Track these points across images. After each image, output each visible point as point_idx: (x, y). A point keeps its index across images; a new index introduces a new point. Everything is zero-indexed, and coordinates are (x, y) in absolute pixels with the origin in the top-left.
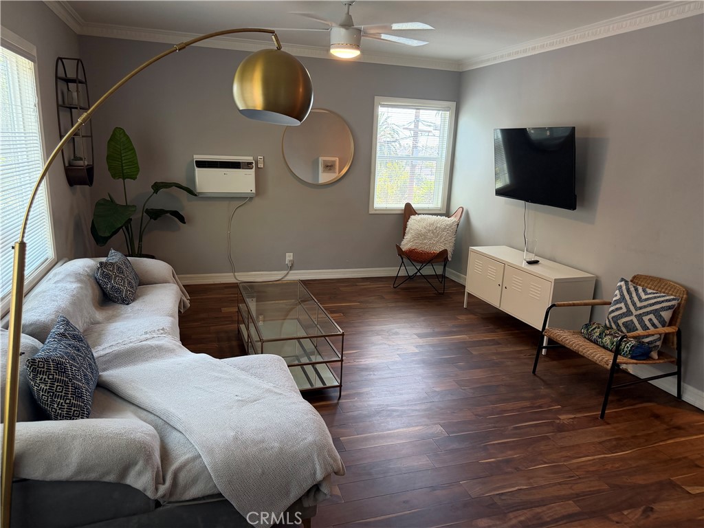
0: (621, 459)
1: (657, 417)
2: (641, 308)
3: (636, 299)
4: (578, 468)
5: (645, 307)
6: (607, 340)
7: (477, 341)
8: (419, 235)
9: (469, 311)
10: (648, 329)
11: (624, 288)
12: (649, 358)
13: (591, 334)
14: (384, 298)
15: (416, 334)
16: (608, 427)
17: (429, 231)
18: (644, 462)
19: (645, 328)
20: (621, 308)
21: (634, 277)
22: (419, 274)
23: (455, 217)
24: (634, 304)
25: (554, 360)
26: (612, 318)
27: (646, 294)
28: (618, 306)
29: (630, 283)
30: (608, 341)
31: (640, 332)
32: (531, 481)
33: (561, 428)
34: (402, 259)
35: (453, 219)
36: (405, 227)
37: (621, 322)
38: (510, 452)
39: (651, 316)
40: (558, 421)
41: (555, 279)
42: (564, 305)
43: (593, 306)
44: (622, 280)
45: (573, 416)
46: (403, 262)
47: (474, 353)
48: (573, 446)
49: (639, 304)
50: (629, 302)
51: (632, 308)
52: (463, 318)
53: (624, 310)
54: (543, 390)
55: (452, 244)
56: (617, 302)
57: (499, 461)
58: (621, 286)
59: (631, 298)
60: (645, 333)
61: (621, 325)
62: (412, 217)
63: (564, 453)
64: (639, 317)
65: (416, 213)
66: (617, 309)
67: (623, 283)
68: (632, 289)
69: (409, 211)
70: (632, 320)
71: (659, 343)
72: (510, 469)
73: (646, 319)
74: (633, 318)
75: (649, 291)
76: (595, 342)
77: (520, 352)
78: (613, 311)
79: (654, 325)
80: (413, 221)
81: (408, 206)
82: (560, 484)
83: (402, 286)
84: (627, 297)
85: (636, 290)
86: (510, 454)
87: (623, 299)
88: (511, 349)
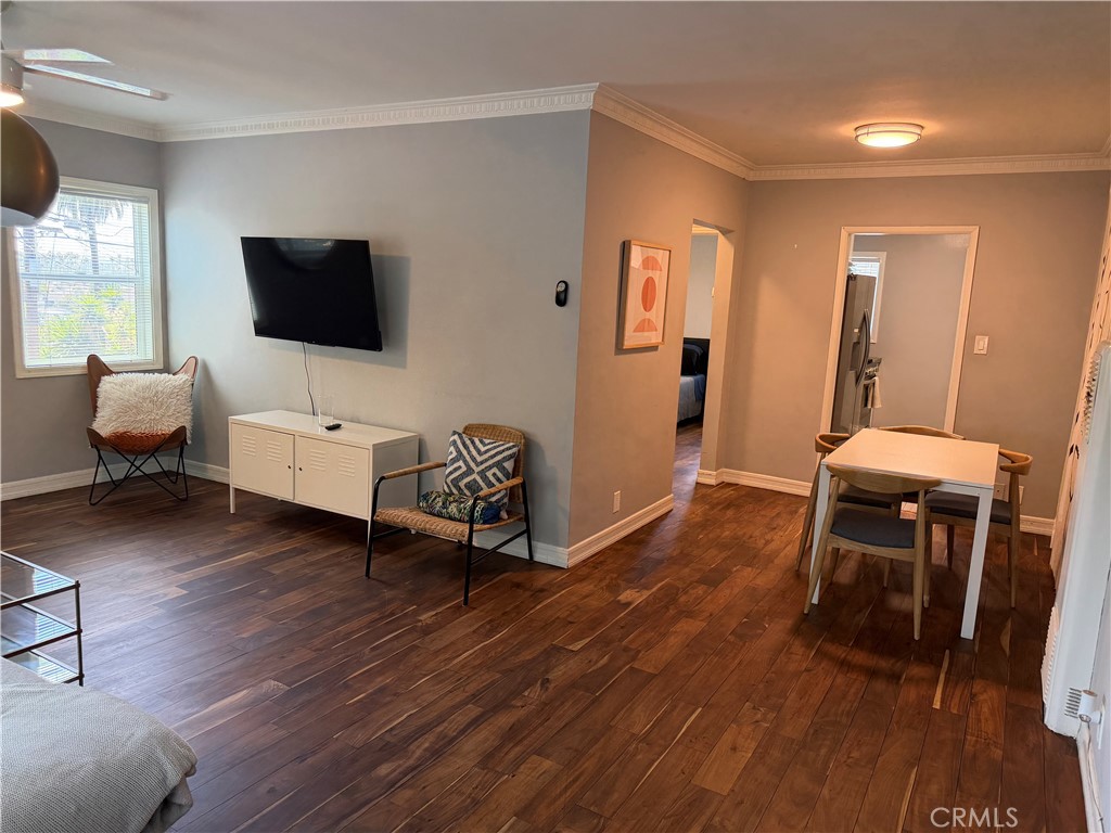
0: (501, 641)
1: (518, 585)
2: (482, 463)
3: (474, 453)
4: (463, 667)
5: (486, 460)
6: (453, 509)
7: (273, 555)
8: (126, 409)
9: (240, 516)
10: (494, 485)
11: (459, 442)
12: (499, 519)
13: (431, 506)
14: (81, 525)
15: (172, 568)
16: (475, 611)
17: (144, 399)
18: (523, 636)
19: (490, 485)
20: (460, 467)
21: (466, 428)
22: (138, 473)
23: (186, 372)
24: (474, 459)
25: (386, 554)
26: (452, 481)
27: (485, 445)
28: (456, 465)
29: (464, 435)
30: (455, 510)
31: (485, 491)
32: (418, 701)
33: (427, 631)
34: (99, 451)
35: (182, 378)
36: (95, 397)
37: (462, 484)
38: (380, 679)
39: (495, 470)
40: (420, 624)
41: (374, 445)
42: (395, 476)
43: (419, 472)
44: (455, 433)
45: (434, 613)
46: (100, 457)
47: (277, 572)
48: (447, 646)
49: (479, 459)
50: (468, 458)
51: (472, 465)
52: (236, 529)
53: (464, 468)
54: (388, 594)
55: (188, 418)
56: (454, 461)
57: (371, 694)
58: (454, 442)
59: (469, 452)
60: (493, 490)
61: (463, 487)
62: (106, 379)
63: (442, 657)
64: (482, 474)
65: (110, 372)
66: (456, 470)
67: (456, 437)
68: (468, 442)
69: (97, 369)
70: (474, 480)
71: (506, 500)
72: (388, 699)
73: (489, 474)
74: (475, 476)
75: (487, 441)
76: (439, 515)
77: (338, 555)
78: (451, 473)
79: (499, 480)
80: (107, 385)
81: (93, 361)
82: (450, 692)
83: (108, 499)
84: (465, 452)
85: (473, 442)
86: (380, 682)
87: (460, 455)
88: (326, 555)
